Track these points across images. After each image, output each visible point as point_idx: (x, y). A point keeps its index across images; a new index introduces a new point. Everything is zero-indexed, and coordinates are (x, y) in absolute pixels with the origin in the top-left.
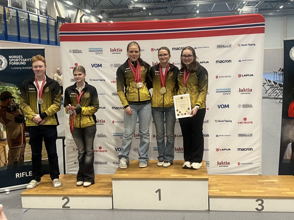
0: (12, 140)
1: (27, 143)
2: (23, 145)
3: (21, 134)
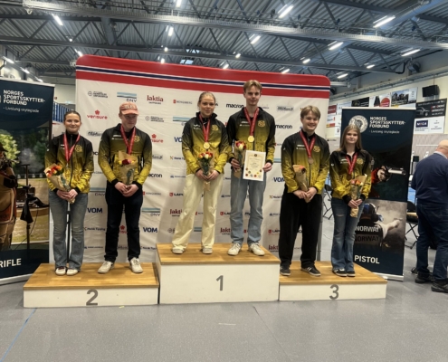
2: (12, 219)
3: (10, 204)
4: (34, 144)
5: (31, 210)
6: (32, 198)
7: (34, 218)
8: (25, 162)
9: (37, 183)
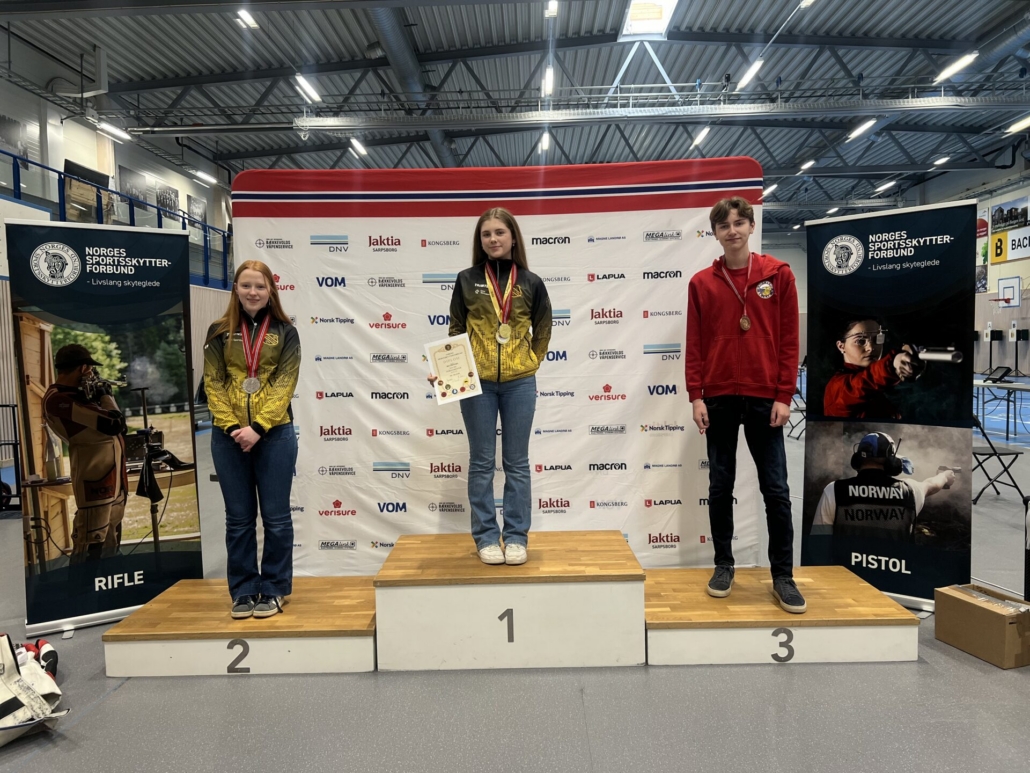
0: (87, 482)
1: (132, 491)
2: (120, 495)
3: (114, 465)
4: (154, 347)
5: (157, 476)
6: (156, 452)
7: (164, 492)
8: (137, 382)
9: (166, 424)
